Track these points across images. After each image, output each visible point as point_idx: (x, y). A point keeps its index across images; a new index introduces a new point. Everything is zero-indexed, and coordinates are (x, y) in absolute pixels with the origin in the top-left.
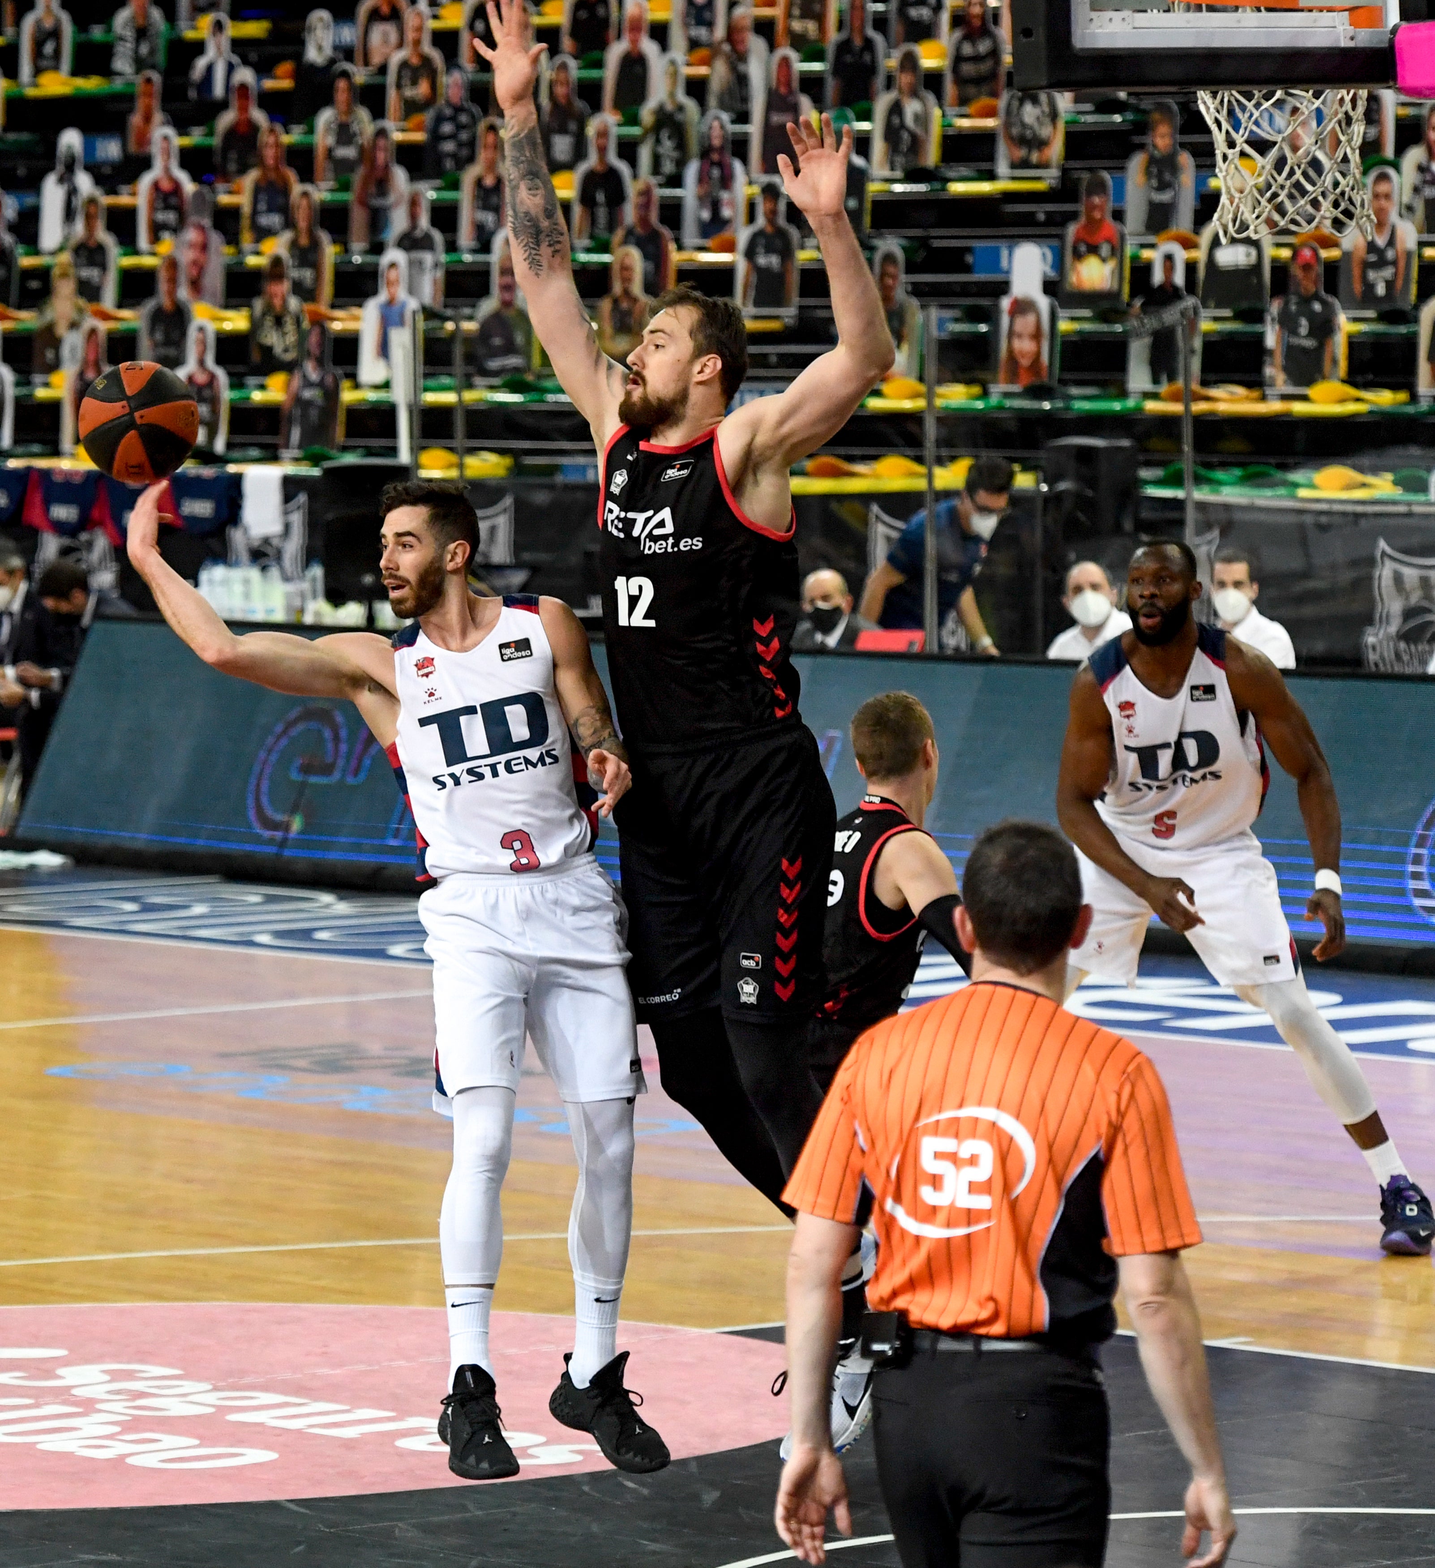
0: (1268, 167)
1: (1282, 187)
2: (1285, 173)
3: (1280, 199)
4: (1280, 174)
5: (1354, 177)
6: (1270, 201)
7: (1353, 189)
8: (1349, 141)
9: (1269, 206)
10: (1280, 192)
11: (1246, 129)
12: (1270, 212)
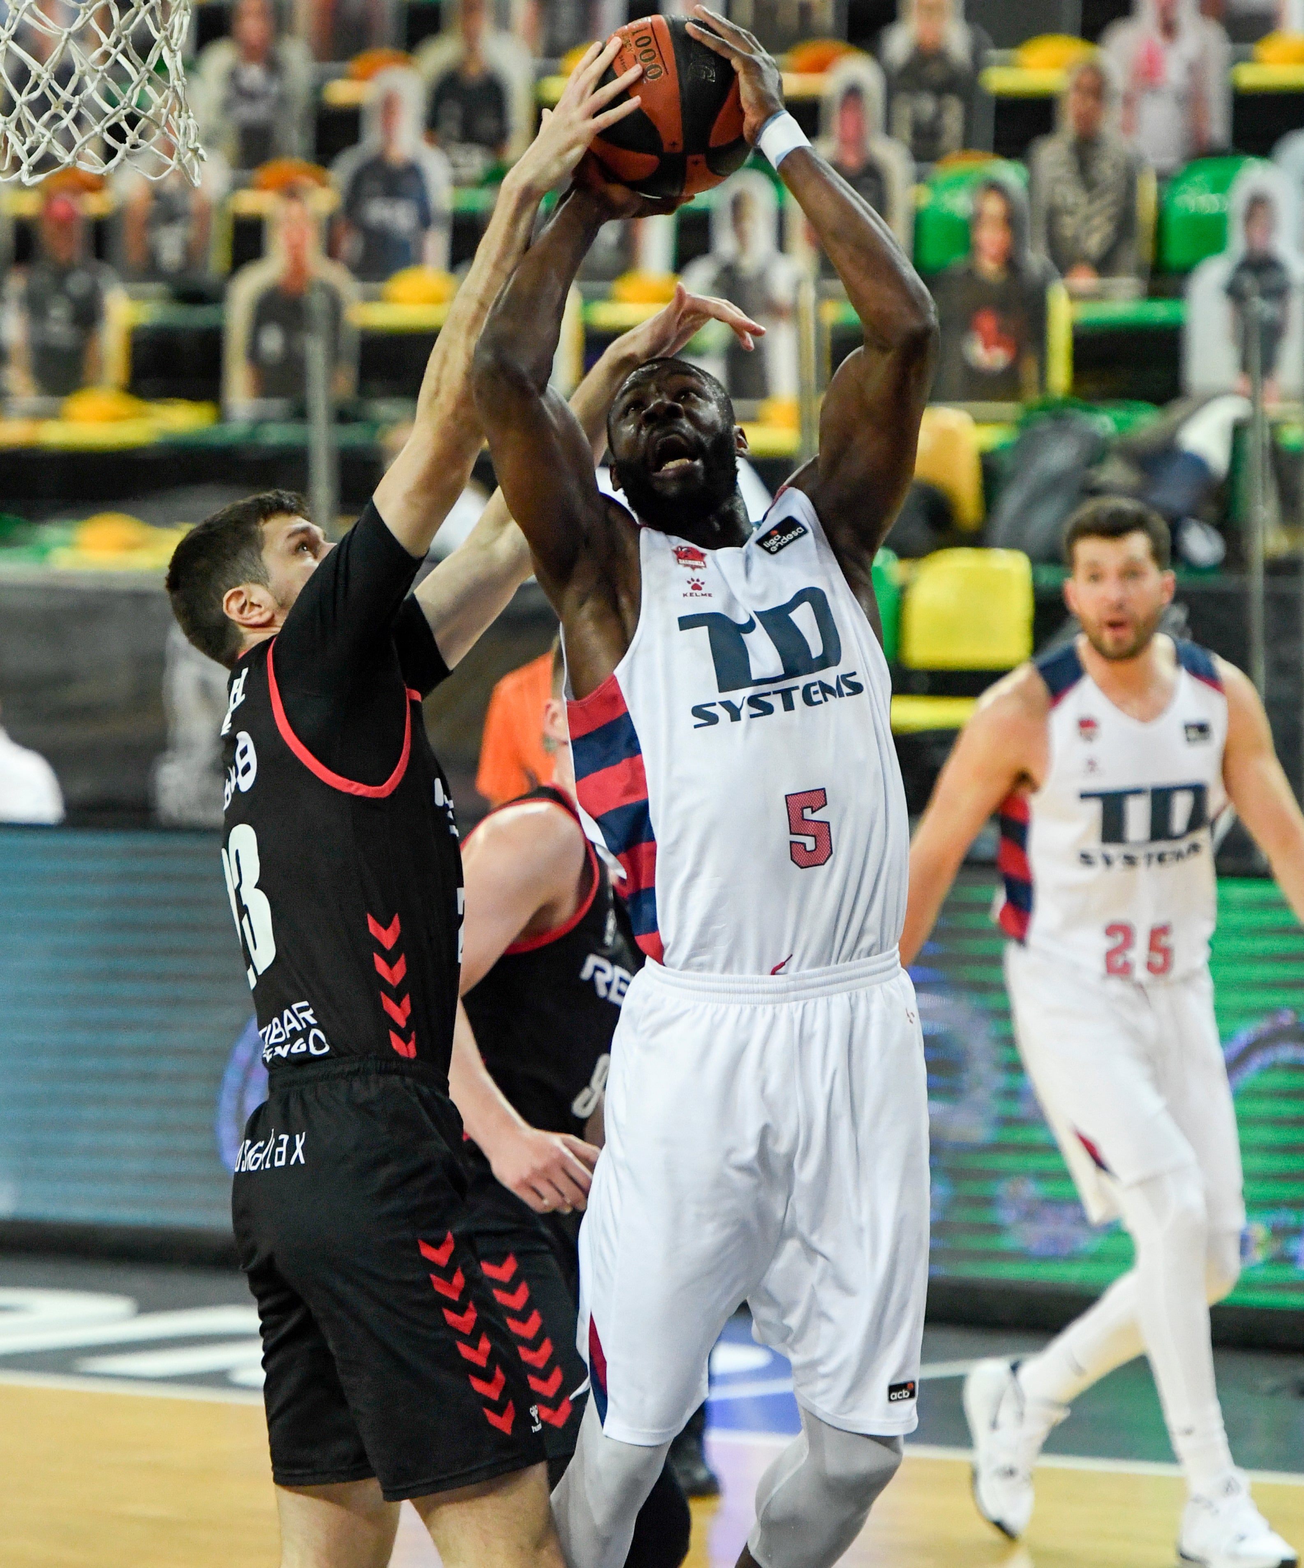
0: (46, 76)
1: (68, 107)
2: (71, 86)
3: (63, 124)
4: (64, 87)
5: (175, 91)
6: (47, 126)
7: (171, 112)
8: (167, 40)
9: (48, 135)
10: (63, 113)
11: (14, 19)
12: (50, 142)
